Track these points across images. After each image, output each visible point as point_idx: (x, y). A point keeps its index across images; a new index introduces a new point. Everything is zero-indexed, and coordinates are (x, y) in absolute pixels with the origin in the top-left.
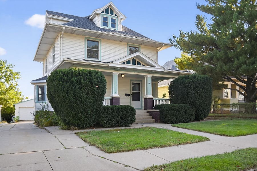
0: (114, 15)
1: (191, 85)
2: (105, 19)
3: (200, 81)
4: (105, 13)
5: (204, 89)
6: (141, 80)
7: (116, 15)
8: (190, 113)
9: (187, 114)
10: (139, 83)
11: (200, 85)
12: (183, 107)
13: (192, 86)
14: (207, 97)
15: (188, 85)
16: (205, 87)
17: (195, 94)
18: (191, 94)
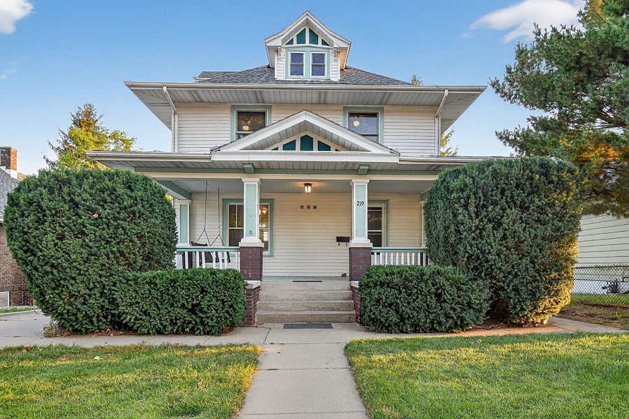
0: (320, 44)
1: (469, 197)
2: (297, 59)
3: (507, 178)
4: (295, 44)
5: (528, 208)
6: (384, 198)
7: (324, 43)
8: (460, 300)
9: (445, 301)
10: (380, 208)
11: (508, 193)
12: (425, 278)
13: (472, 200)
14: (543, 239)
15: (459, 198)
16: (532, 202)
17: (484, 229)
18: (471, 229)
